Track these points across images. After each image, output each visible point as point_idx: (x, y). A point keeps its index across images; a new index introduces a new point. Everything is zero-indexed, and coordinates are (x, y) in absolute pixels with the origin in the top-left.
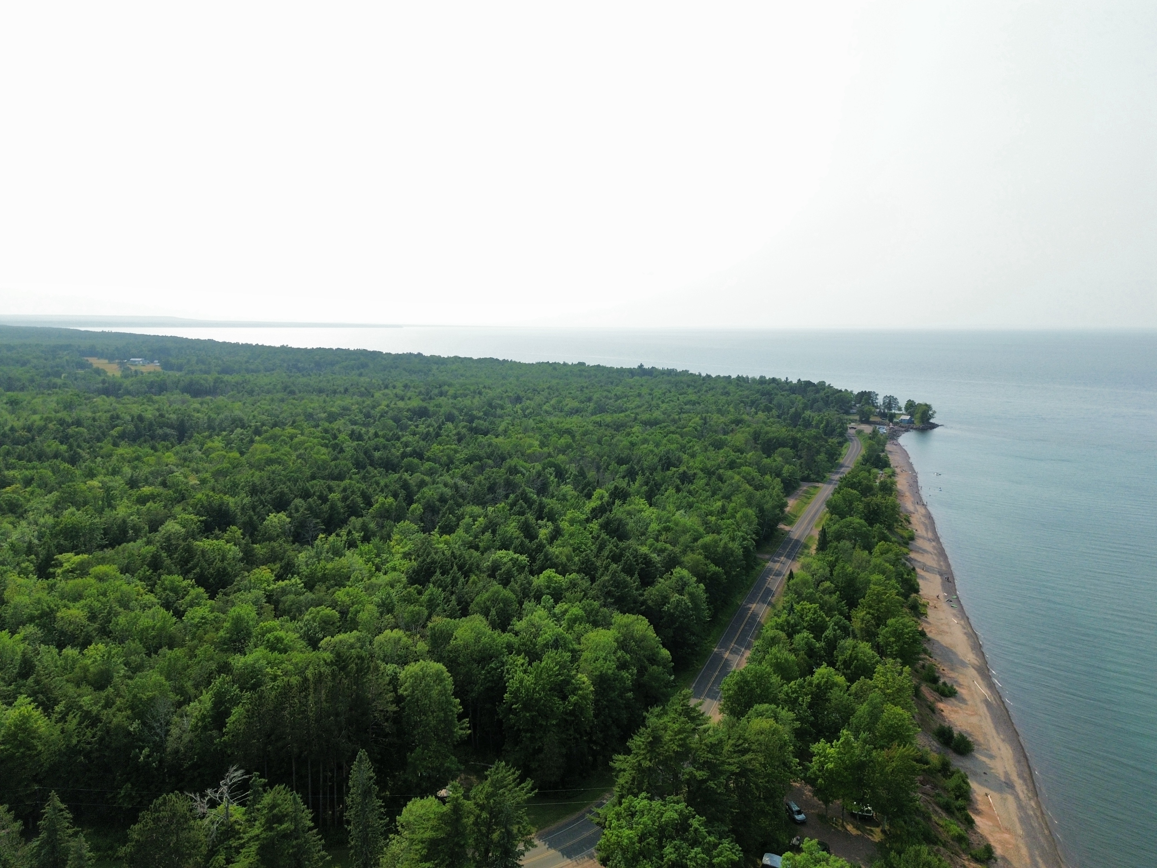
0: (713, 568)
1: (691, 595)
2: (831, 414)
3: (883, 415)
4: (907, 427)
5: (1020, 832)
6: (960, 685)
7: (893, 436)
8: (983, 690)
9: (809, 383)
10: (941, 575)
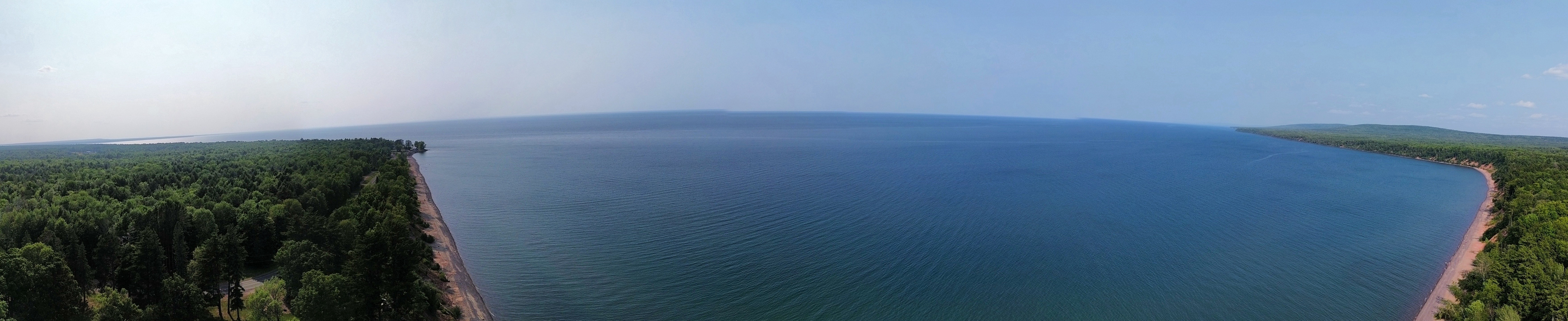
0: (329, 190)
1: (319, 197)
2: (385, 148)
3: (406, 148)
4: (416, 151)
5: (450, 260)
6: (431, 224)
7: (410, 155)
8: (440, 224)
9: (375, 139)
10: (426, 194)
